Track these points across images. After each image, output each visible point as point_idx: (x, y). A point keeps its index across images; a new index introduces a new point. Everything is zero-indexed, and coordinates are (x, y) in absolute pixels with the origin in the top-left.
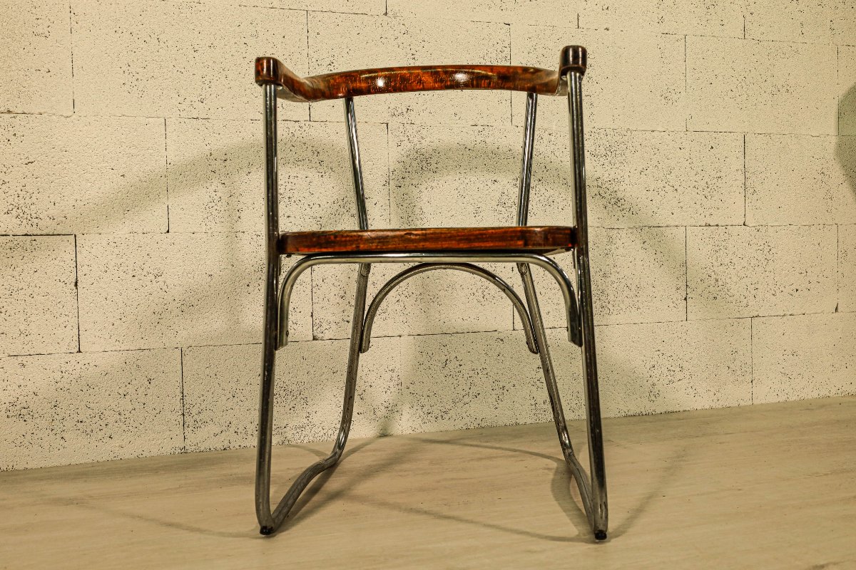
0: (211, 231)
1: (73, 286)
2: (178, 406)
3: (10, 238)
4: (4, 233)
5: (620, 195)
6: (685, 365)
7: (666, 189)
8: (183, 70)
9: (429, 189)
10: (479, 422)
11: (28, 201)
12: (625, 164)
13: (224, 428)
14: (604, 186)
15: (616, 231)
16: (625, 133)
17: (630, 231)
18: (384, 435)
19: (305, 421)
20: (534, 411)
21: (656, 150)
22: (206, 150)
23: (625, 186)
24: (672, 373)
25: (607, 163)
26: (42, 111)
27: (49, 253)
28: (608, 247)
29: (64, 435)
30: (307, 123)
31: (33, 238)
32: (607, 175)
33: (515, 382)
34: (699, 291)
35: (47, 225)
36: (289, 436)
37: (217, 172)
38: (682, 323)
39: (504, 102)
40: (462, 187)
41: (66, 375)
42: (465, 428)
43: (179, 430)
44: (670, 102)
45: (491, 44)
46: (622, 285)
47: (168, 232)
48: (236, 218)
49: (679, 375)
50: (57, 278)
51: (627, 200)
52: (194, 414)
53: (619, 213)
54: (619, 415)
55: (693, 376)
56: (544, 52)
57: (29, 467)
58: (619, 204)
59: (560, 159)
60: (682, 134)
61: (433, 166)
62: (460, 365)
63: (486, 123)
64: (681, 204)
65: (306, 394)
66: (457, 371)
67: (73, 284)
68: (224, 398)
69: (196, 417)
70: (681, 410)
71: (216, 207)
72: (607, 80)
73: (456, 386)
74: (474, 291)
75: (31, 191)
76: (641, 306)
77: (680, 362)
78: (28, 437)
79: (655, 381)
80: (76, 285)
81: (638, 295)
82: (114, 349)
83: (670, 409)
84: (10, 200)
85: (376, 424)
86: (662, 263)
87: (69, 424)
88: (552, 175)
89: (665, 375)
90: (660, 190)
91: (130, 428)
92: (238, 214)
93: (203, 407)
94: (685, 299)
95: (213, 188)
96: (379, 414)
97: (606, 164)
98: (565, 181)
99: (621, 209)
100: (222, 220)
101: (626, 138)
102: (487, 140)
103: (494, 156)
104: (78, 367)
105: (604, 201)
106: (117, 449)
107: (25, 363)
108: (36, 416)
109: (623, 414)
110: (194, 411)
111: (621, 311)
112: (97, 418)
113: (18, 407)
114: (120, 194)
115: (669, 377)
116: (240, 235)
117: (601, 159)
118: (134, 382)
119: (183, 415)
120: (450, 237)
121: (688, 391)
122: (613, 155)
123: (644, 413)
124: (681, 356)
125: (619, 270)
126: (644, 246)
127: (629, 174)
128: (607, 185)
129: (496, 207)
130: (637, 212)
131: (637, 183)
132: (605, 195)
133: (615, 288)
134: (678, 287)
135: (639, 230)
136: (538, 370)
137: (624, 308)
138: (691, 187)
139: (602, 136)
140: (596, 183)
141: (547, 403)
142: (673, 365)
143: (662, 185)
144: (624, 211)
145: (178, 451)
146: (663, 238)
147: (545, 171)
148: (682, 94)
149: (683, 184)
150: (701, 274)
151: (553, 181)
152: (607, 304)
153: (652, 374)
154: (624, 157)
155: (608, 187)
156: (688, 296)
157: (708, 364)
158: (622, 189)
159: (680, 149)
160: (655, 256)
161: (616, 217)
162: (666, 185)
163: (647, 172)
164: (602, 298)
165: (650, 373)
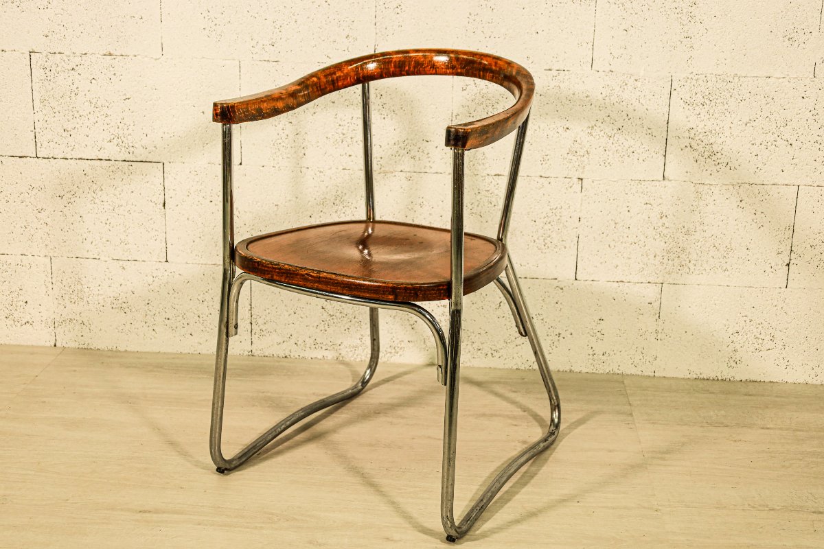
0: (279, 165)
2: (247, 315)
3: (112, 162)
4: (108, 158)
5: (715, 148)
6: (778, 334)
7: (777, 143)
11: (126, 131)
12: (727, 114)
13: (285, 339)
14: (697, 138)
15: (706, 187)
16: (731, 79)
17: (724, 187)
18: (432, 364)
19: (359, 341)
20: (591, 361)
21: (769, 100)
23: (723, 139)
24: (761, 341)
25: (703, 112)
26: (136, 54)
27: (143, 177)
28: (694, 204)
29: (155, 328)
31: (130, 163)
32: (702, 125)
33: (572, 331)
34: (807, 257)
35: (140, 154)
36: (343, 353)
38: (780, 291)
39: (585, 45)
41: (156, 279)
42: (515, 367)
43: (247, 336)
44: (796, 44)
47: (241, 164)
48: (301, 155)
49: (770, 345)
50: (149, 199)
51: (724, 154)
52: (260, 323)
53: (714, 169)
54: (689, 376)
55: (787, 348)
57: (129, 349)
58: (714, 158)
59: (646, 107)
60: (807, 82)
63: (562, 68)
64: (795, 161)
65: (360, 319)
67: (162, 205)
68: (287, 314)
69: (262, 327)
70: (767, 380)
71: (283, 144)
72: (714, 19)
74: (535, 237)
75: (128, 123)
76: (729, 268)
77: (771, 331)
78: (128, 326)
79: (738, 347)
80: (164, 205)
81: (727, 256)
82: (194, 262)
84: (112, 130)
85: (425, 352)
86: (762, 224)
87: (159, 319)
88: (634, 124)
89: (751, 342)
90: (769, 144)
91: (207, 329)
92: (303, 151)
93: (268, 318)
94: (788, 265)
95: (281, 126)
96: (428, 344)
97: (702, 115)
98: (650, 131)
99: (717, 163)
100: (289, 156)
101: (731, 85)
102: (562, 86)
103: (568, 102)
104: (166, 273)
105: (696, 154)
106: (196, 344)
107: (124, 266)
108: (133, 310)
109: (695, 376)
110: (260, 321)
111: (704, 272)
112: (181, 318)
113: (120, 301)
114: (200, 129)
115: (756, 345)
116: (304, 170)
117: (697, 108)
118: (210, 291)
119: (251, 323)
120: (337, 283)
121: (778, 363)
122: (713, 103)
123: (720, 378)
124: (774, 325)
125: (706, 228)
126: (741, 204)
127: (731, 125)
128: (701, 136)
129: (566, 155)
130: (736, 167)
131: (740, 135)
132: (697, 148)
133: (699, 247)
134: (780, 251)
135: (737, 187)
136: (599, 322)
137: (708, 268)
138: (812, 142)
139: (700, 82)
140: (687, 134)
141: (607, 354)
142: (763, 333)
143: (772, 139)
144: (720, 165)
145: (246, 353)
146: (767, 197)
147: (627, 120)
148: (813, 34)
149: (802, 138)
150: (812, 240)
151: (634, 130)
152: (687, 262)
153: (735, 340)
154: (726, 106)
155: (703, 139)
156: (792, 262)
157: (809, 336)
158: (720, 141)
159: (803, 97)
160: (754, 216)
161: (709, 172)
162: (778, 139)
163: (754, 124)
164: (683, 256)
165: (733, 338)
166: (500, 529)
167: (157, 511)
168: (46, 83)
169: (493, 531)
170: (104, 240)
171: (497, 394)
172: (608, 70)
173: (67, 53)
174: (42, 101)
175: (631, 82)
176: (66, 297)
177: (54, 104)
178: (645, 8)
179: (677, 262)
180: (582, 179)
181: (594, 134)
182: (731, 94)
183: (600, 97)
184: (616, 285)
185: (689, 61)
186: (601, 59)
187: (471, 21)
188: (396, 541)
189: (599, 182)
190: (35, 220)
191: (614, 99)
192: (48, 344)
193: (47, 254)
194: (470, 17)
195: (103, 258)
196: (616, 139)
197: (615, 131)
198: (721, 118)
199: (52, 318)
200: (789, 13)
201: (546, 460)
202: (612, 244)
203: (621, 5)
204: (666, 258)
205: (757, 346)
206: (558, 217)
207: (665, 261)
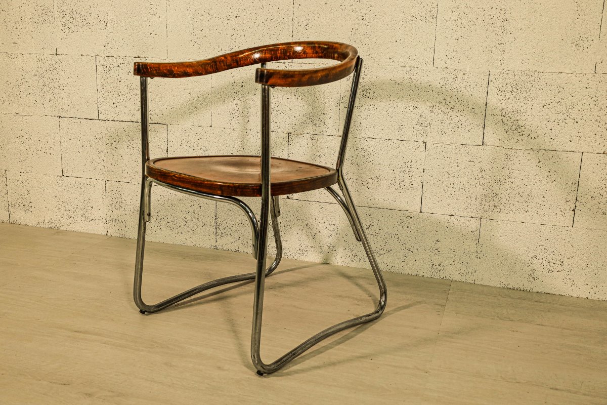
0: (233, 128)
1: (165, 151)
2: (214, 223)
5: (520, 123)
6: (566, 261)
7: (567, 121)
8: (221, 32)
9: (367, 110)
10: (390, 268)
12: (529, 99)
13: (236, 240)
14: (507, 116)
15: (514, 151)
16: (533, 74)
17: (527, 152)
18: (326, 263)
20: (431, 270)
21: (561, 89)
22: (232, 80)
23: (526, 117)
24: (552, 265)
25: (512, 97)
28: (505, 163)
29: (161, 227)
30: (290, 64)
32: (510, 107)
33: (418, 247)
34: (589, 206)
35: (154, 118)
36: (271, 251)
37: (238, 93)
38: (568, 229)
39: (428, 49)
40: (390, 110)
41: (162, 198)
43: (213, 236)
44: (581, 49)
45: (422, 6)
46: (514, 192)
48: (246, 121)
49: (560, 268)
50: (159, 147)
51: (527, 127)
53: (520, 138)
54: (499, 286)
55: (572, 271)
56: (466, 10)
58: (519, 130)
59: (470, 93)
60: (590, 76)
61: (371, 94)
62: (380, 229)
63: (413, 66)
64: (580, 134)
66: (377, 233)
68: (237, 224)
69: (222, 231)
70: (557, 293)
71: (236, 114)
72: (520, 31)
73: (375, 242)
74: (394, 182)
77: (560, 257)
79: (536, 268)
80: (167, 152)
81: (528, 201)
83: (546, 291)
85: (321, 255)
86: (554, 179)
87: (164, 223)
88: (462, 105)
89: (545, 265)
91: (191, 230)
92: (248, 119)
93: (226, 226)
94: (574, 210)
95: (235, 103)
96: (323, 249)
97: (511, 100)
98: (473, 110)
99: (521, 134)
100: (239, 122)
101: (532, 78)
102: (413, 78)
103: (417, 89)
104: (168, 194)
105: (506, 127)
106: (184, 240)
109: (504, 286)
110: (221, 227)
111: (511, 212)
112: (175, 222)
114: (188, 104)
115: (549, 267)
116: (248, 131)
117: (507, 94)
118: (193, 207)
119: (216, 228)
121: (565, 281)
122: (519, 91)
123: (522, 289)
124: (563, 254)
125: (513, 180)
126: (539, 164)
127: (533, 107)
128: (510, 114)
129: (415, 126)
130: (536, 137)
131: (539, 114)
132: (508, 122)
133: (508, 193)
134: (568, 200)
135: (536, 152)
136: (436, 242)
137: (514, 210)
138: (593, 121)
139: (510, 76)
140: (500, 113)
141: (442, 266)
142: (554, 258)
143: (563, 117)
144: (524, 136)
145: (213, 247)
146: (558, 160)
147: (457, 102)
148: (594, 42)
149: (585, 118)
150: (592, 193)
151: (462, 110)
152: (499, 204)
153: (534, 262)
154: (529, 93)
155: (511, 116)
156: (577, 208)
157: (589, 264)
158: (524, 118)
159: (586, 88)
160: (549, 174)
161: (516, 140)
162: (567, 118)
163: (549, 106)
164: (496, 200)
165: (532, 261)
166: (303, 371)
167: (86, 332)
168: (104, 74)
169: (296, 372)
170: (134, 171)
171: (357, 285)
172: (444, 67)
173: (115, 56)
174: (102, 85)
175: (460, 76)
176: (113, 206)
177: (108, 87)
178: (471, 24)
179: (492, 204)
180: (426, 143)
181: (434, 111)
182: (532, 84)
183: (439, 86)
184: (448, 217)
185: (502, 61)
186: (440, 59)
187: (353, 33)
188: (224, 370)
189: (437, 145)
190: (97, 157)
191: (448, 87)
192: (103, 234)
193: (103, 179)
194: (352, 31)
195: (133, 183)
196: (449, 115)
197: (449, 109)
198: (525, 102)
199: (106, 218)
200: (576, 26)
201: (365, 329)
202: (446, 189)
203: (453, 22)
204: (484, 200)
205: (550, 269)
206: (410, 168)
207: (484, 202)
